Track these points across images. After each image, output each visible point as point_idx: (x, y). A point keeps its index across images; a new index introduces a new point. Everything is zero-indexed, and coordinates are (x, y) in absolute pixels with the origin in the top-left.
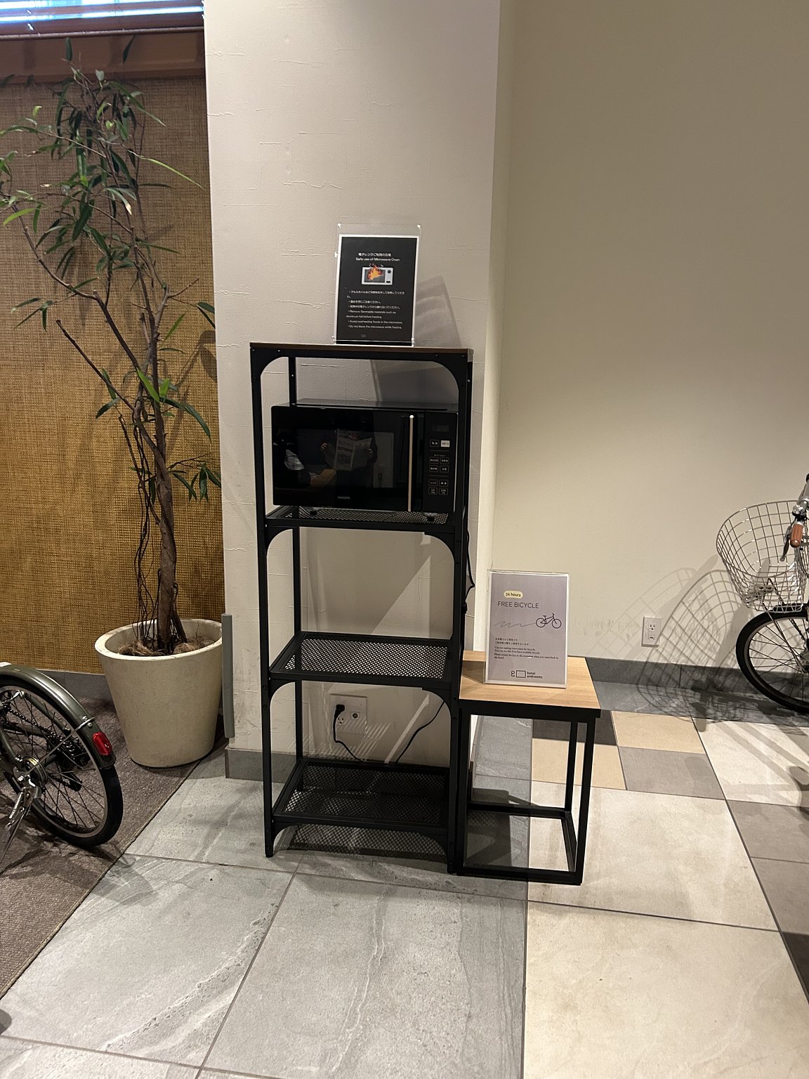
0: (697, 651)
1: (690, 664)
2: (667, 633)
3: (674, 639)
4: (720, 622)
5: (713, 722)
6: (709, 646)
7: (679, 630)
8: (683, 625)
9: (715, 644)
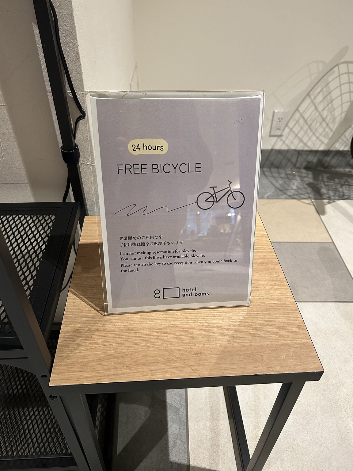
0: (314, 138)
1: (306, 148)
2: (291, 125)
3: (296, 130)
4: (337, 112)
5: (329, 203)
6: (324, 133)
7: (301, 121)
8: (306, 116)
9: (329, 131)
